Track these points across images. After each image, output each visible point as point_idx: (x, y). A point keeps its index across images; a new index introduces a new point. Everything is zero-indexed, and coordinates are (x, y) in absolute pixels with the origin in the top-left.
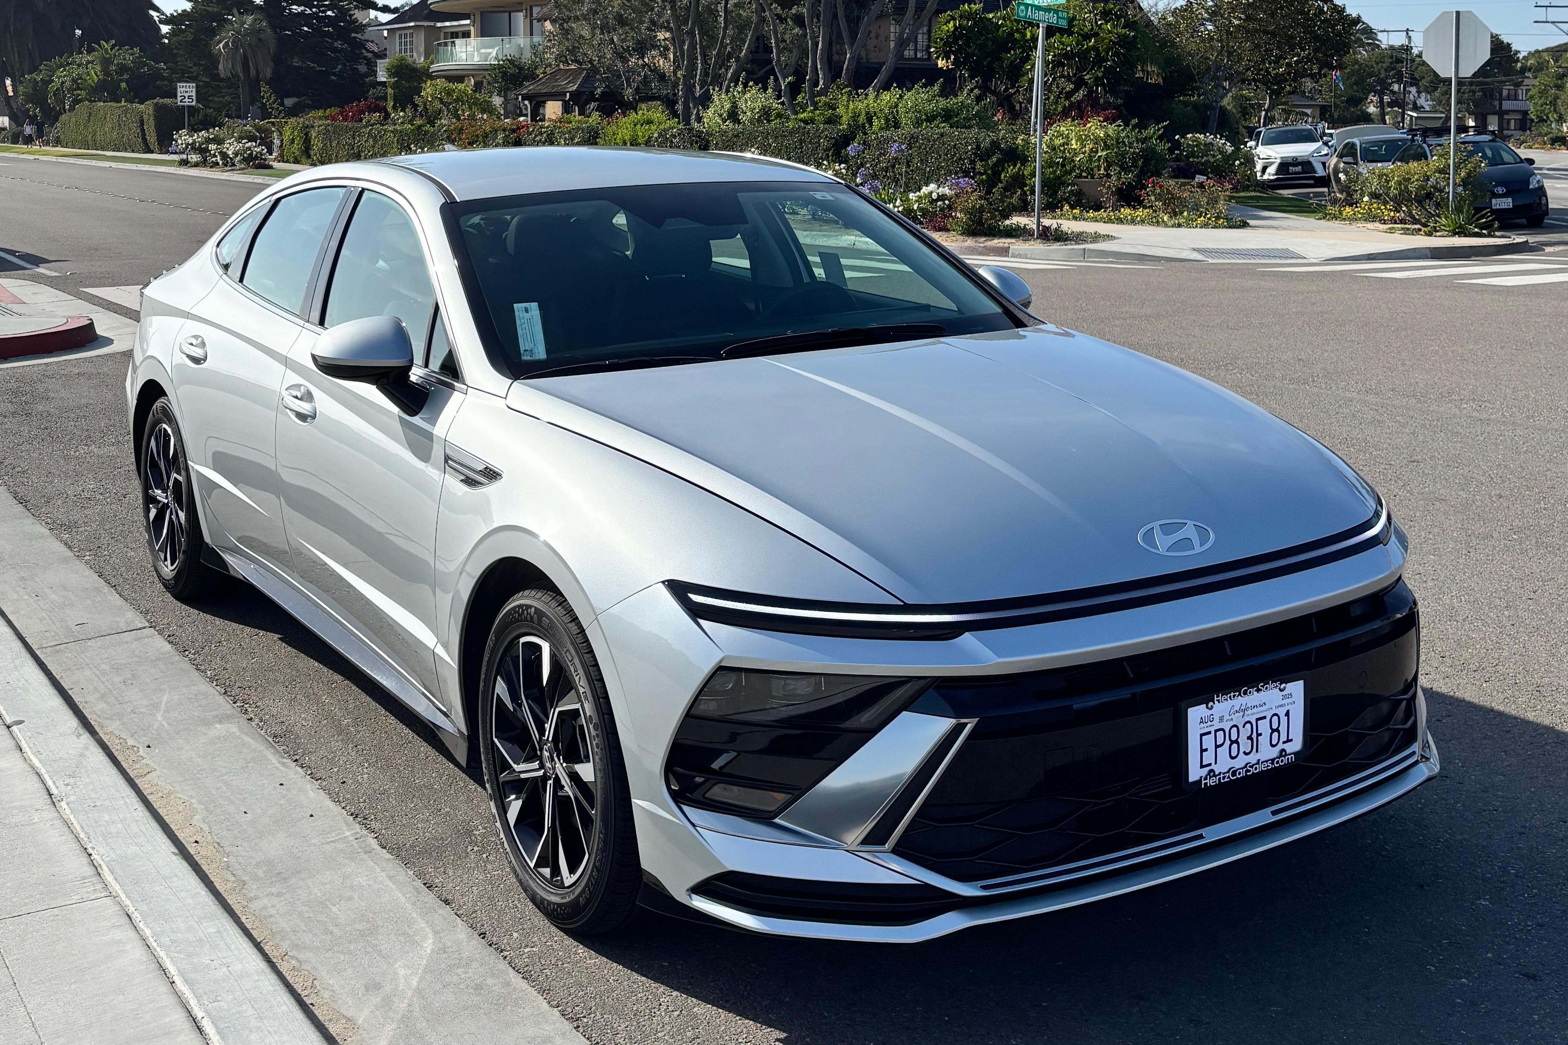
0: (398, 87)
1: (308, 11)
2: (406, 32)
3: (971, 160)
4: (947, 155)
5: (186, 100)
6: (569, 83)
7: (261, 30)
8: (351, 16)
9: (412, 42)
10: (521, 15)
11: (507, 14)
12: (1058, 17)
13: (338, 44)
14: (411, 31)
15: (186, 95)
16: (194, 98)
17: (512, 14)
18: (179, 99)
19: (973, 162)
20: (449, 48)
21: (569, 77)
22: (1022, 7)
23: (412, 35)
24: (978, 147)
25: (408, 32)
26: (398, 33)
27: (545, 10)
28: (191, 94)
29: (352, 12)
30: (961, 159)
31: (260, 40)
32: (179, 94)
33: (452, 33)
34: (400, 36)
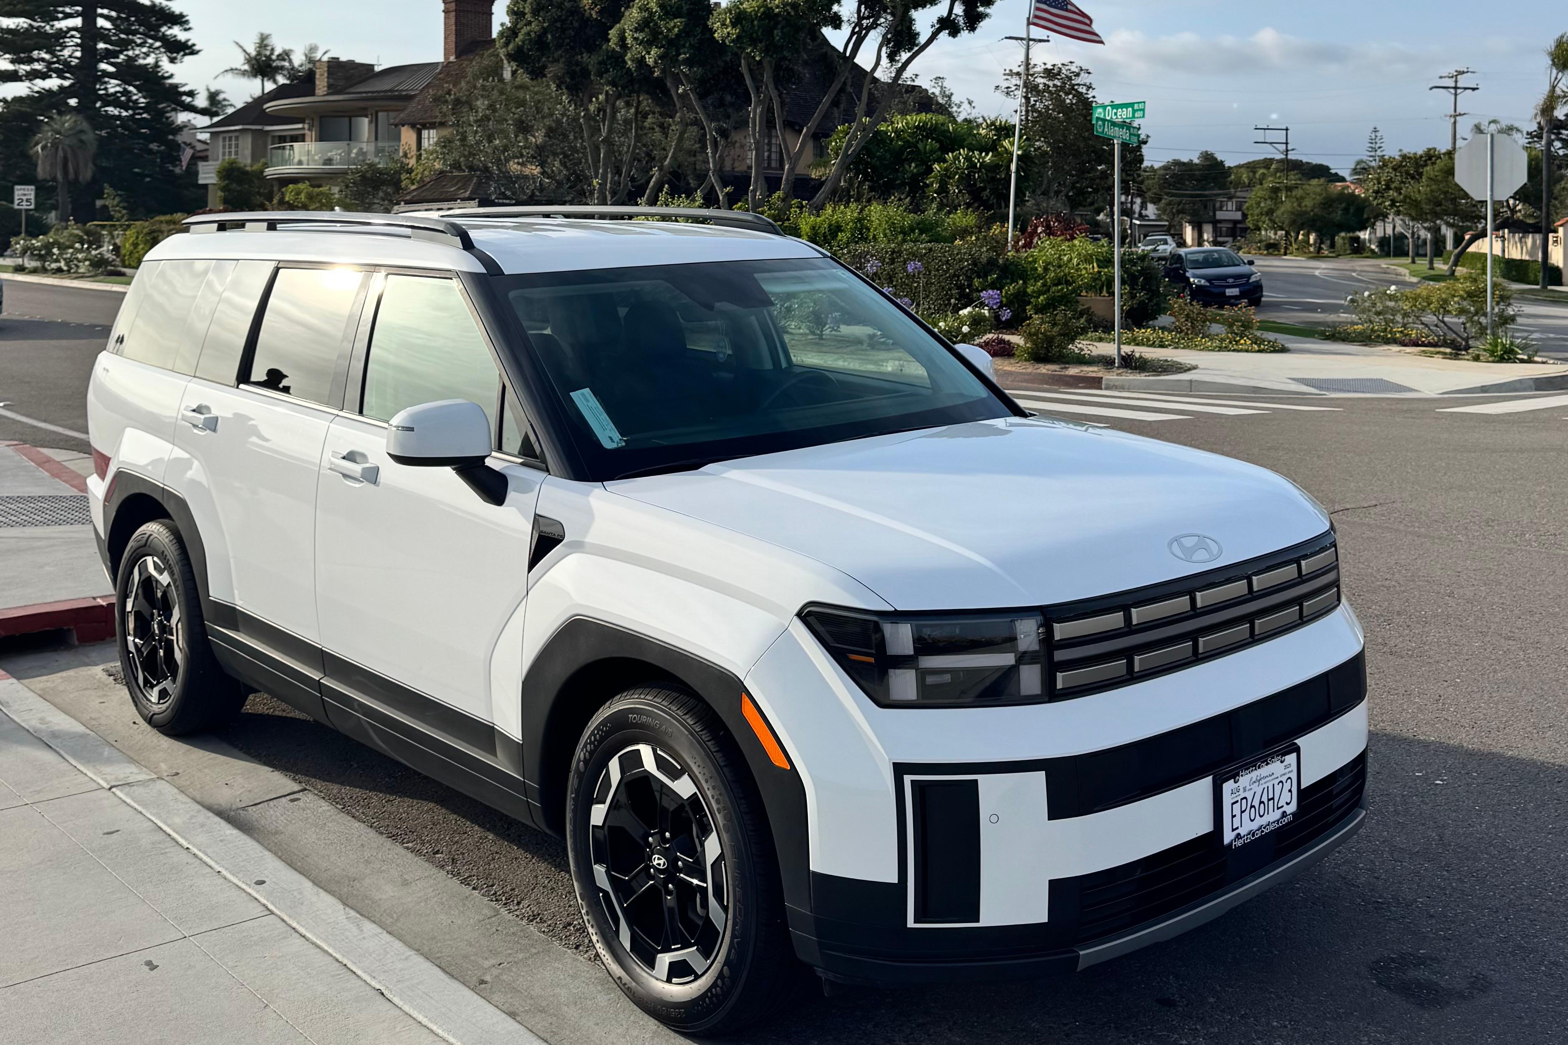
0: (229, 190)
1: (124, 114)
2: (230, 135)
3: (967, 277)
4: (938, 270)
5: (24, 203)
6: (459, 189)
7: (82, 131)
8: (167, 118)
9: (237, 146)
10: (366, 121)
11: (347, 119)
12: (1130, 134)
13: (154, 146)
14: (237, 134)
15: (24, 198)
16: (33, 201)
17: (353, 119)
18: (16, 202)
19: (970, 279)
20: (287, 152)
21: (457, 184)
22: (1100, 123)
23: (237, 138)
24: (975, 264)
25: (233, 135)
26: (221, 136)
27: (402, 115)
28: (28, 197)
29: (168, 115)
30: (955, 275)
31: (81, 141)
32: (16, 197)
33: (280, 137)
34: (224, 139)
